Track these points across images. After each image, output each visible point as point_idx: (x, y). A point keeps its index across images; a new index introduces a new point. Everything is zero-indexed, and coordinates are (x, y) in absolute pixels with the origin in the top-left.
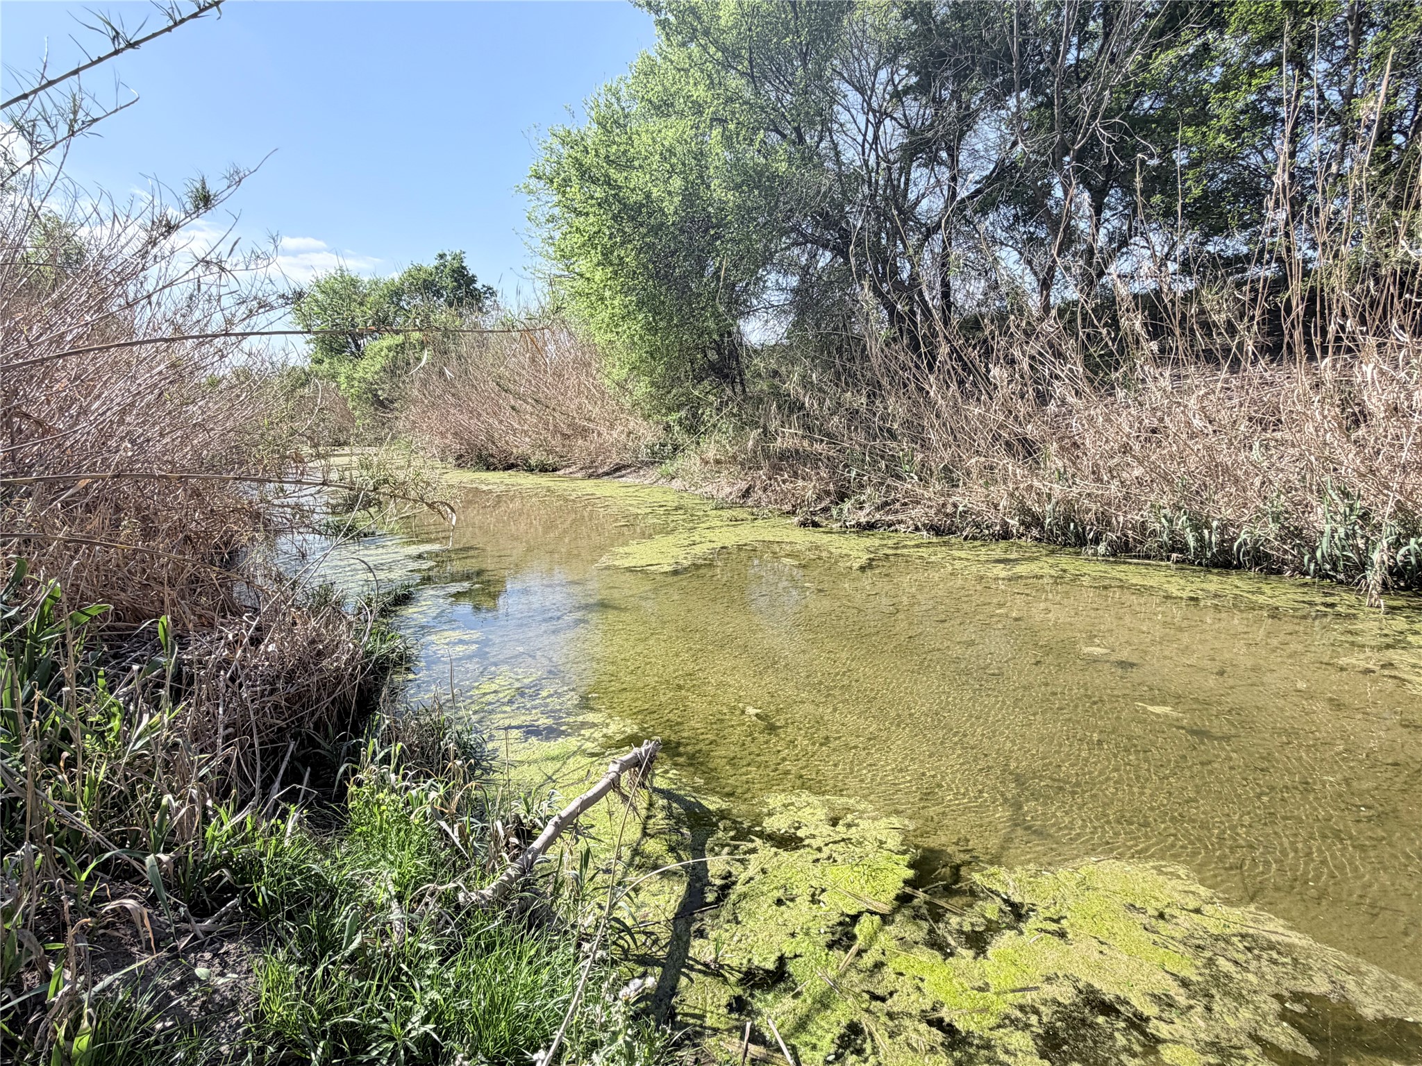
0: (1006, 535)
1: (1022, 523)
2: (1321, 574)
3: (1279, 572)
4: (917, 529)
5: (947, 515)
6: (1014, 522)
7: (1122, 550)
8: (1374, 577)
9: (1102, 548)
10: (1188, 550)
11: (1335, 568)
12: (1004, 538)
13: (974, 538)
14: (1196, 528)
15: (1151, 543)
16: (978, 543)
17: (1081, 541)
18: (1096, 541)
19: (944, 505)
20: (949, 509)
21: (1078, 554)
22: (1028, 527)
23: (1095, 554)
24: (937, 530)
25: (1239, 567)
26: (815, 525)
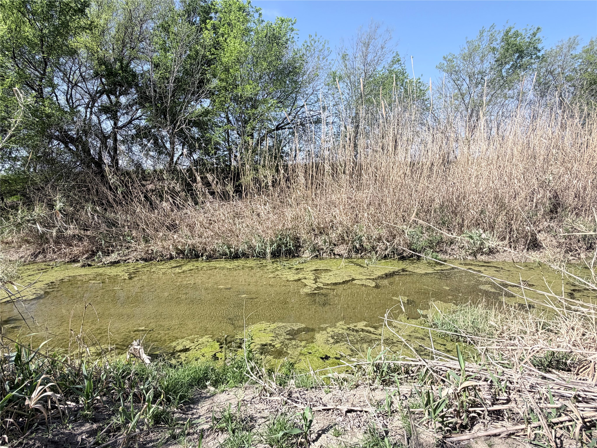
0: (171, 258)
1: (176, 253)
2: (257, 256)
3: (248, 257)
4: (137, 260)
5: (149, 254)
6: (174, 254)
7: (210, 258)
8: (269, 256)
9: (204, 258)
10: (227, 254)
11: (260, 254)
12: (171, 259)
13: (161, 261)
14: (229, 248)
15: (217, 254)
16: (163, 262)
17: (197, 256)
18: (202, 256)
19: (147, 251)
20: (150, 252)
21: (198, 260)
22: (179, 254)
23: (203, 260)
24: (146, 260)
25: (240, 257)
26: (89, 265)
